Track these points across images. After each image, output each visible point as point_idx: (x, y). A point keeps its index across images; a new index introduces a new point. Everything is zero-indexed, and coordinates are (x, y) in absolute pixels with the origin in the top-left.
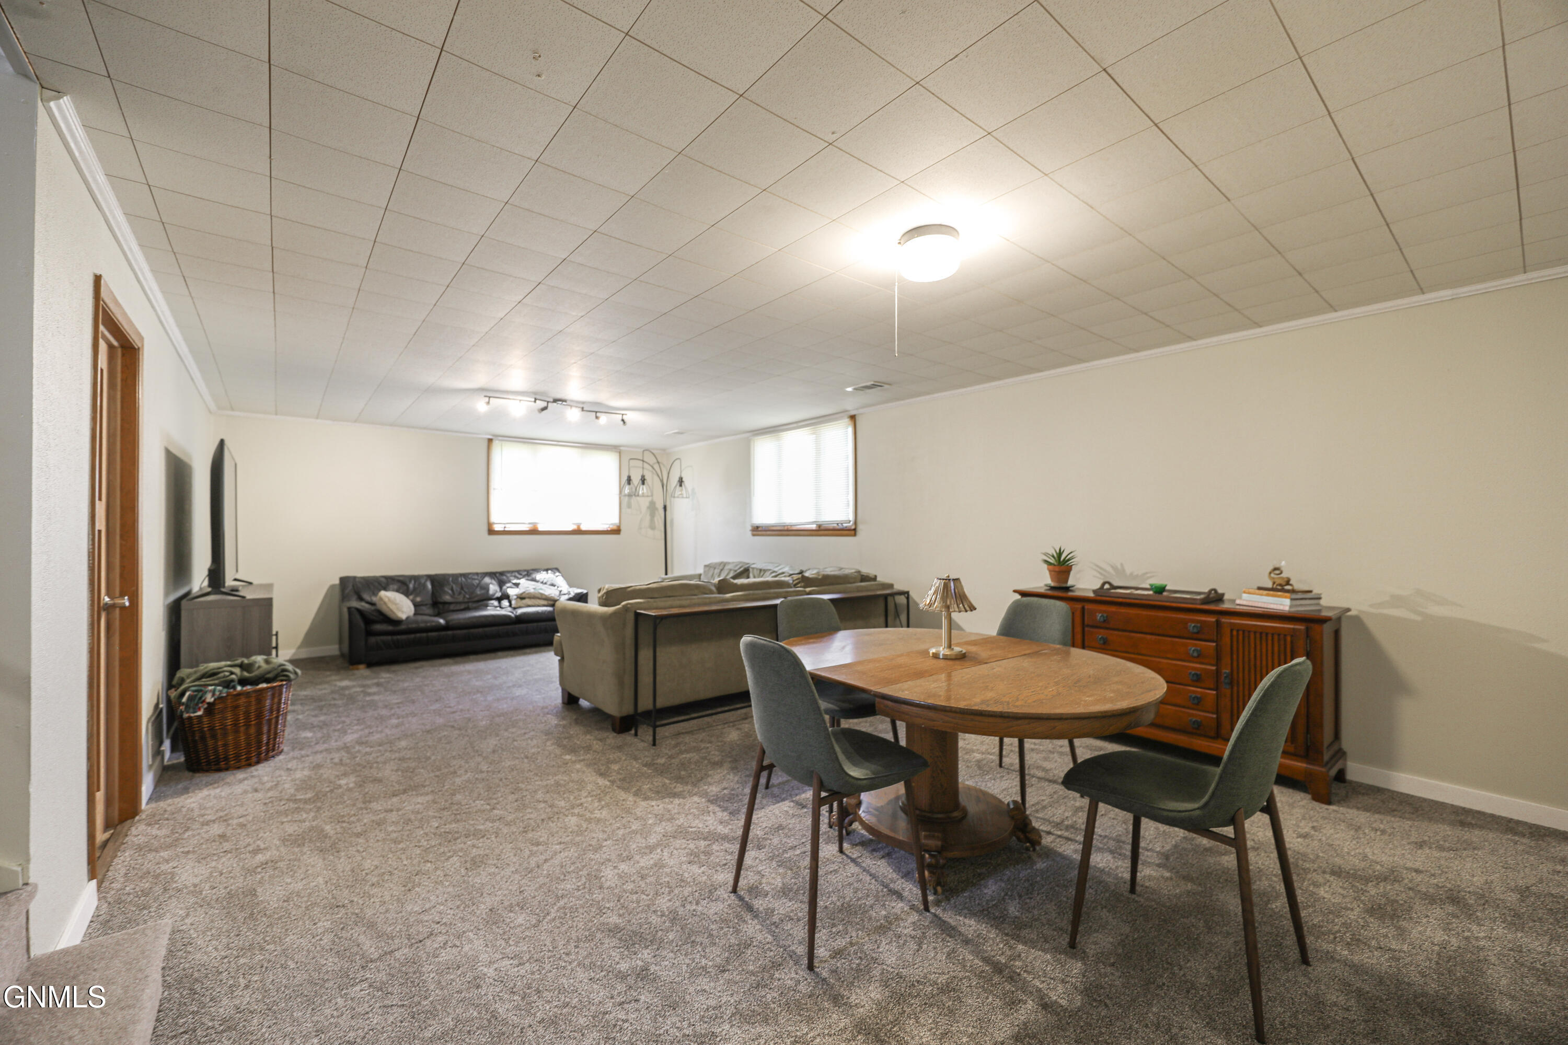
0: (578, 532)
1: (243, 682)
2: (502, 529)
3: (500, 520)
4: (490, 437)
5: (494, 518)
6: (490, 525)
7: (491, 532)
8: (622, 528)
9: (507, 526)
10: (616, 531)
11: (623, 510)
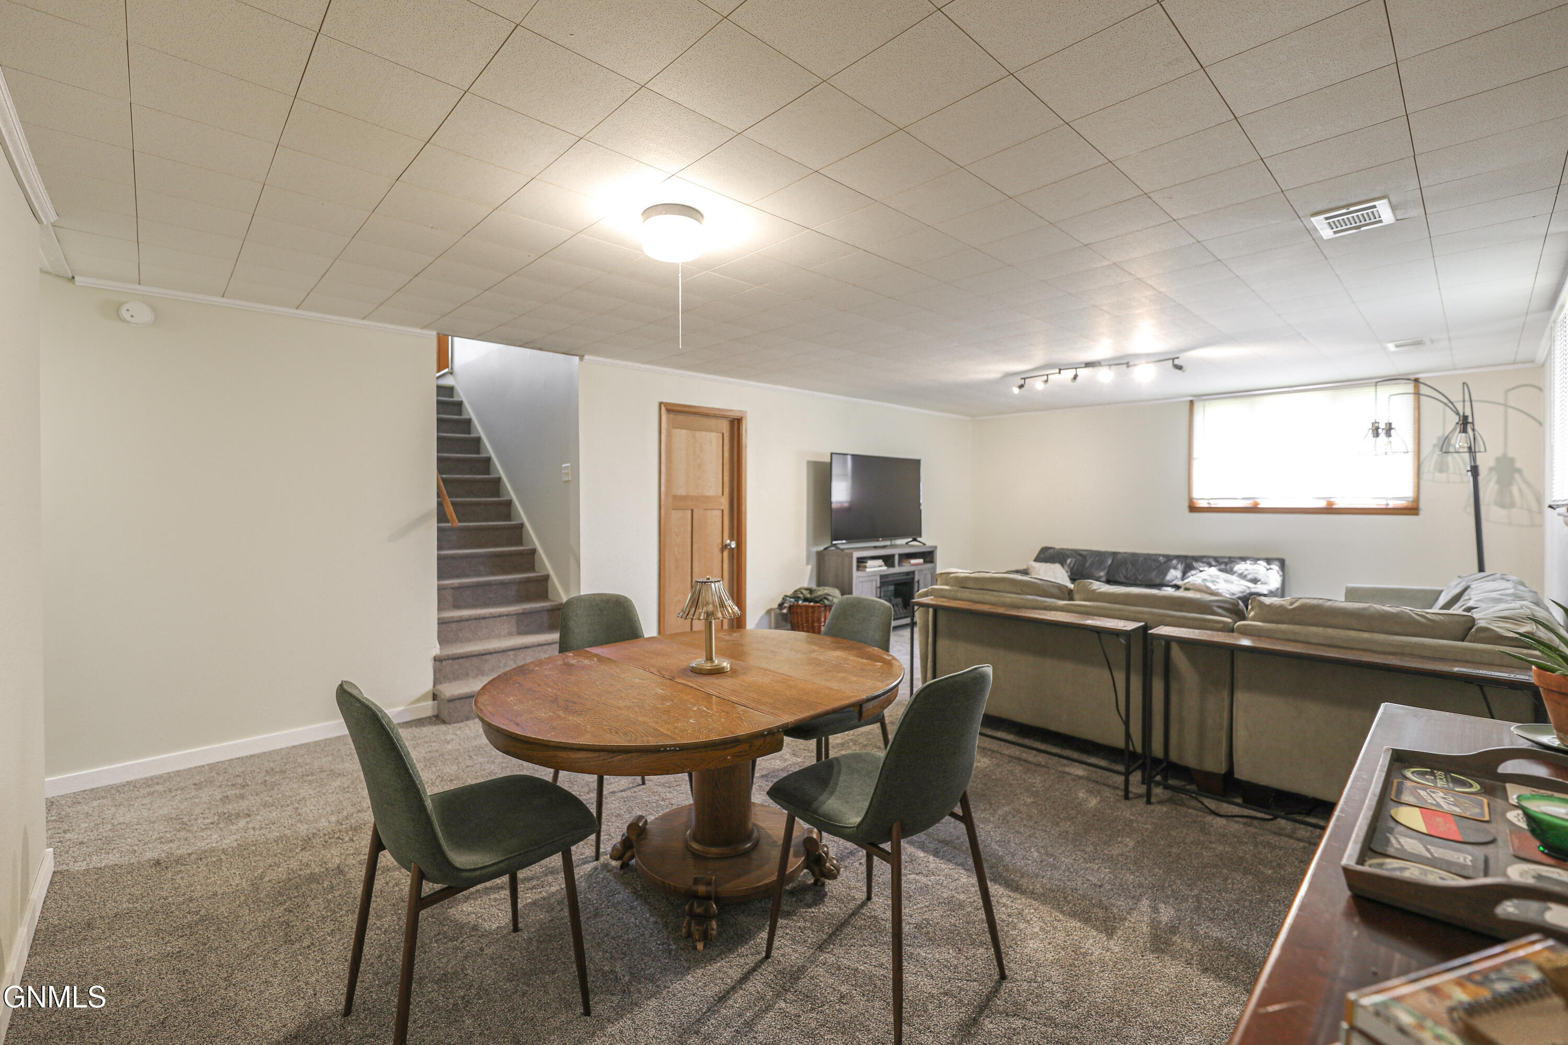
0: (1330, 510)
1: (806, 600)
2: (1207, 506)
3: (1203, 494)
4: (1190, 398)
5: (1196, 494)
6: (1191, 500)
7: (1193, 509)
8: (1422, 505)
9: (1211, 501)
10: (1412, 510)
11: (1425, 476)
